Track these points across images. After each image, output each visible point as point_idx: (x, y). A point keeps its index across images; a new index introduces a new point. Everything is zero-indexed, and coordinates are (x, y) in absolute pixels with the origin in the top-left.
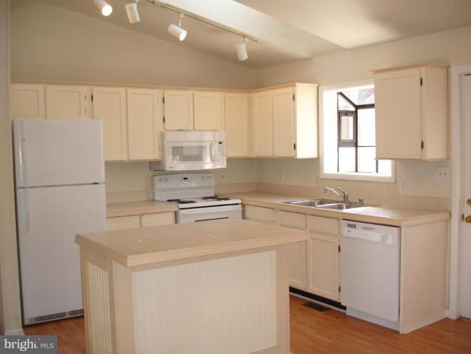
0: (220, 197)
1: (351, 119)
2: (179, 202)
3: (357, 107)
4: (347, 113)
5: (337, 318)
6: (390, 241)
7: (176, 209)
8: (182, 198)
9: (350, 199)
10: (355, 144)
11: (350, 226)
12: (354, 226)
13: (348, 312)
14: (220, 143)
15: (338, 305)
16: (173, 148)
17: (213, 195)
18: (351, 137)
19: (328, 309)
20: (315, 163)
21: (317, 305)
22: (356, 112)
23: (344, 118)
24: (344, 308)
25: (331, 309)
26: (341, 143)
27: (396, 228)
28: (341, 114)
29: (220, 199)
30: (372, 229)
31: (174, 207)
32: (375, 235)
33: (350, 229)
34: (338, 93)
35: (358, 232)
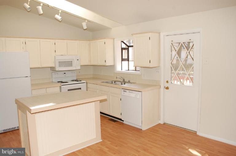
0: (78, 80)
1: (126, 51)
2: (62, 82)
3: (129, 46)
4: (125, 49)
5: (120, 125)
6: (138, 97)
7: (60, 86)
8: (63, 81)
9: (125, 81)
10: (128, 60)
11: (124, 91)
12: (126, 91)
13: (124, 122)
14: (78, 60)
15: (121, 120)
16: (59, 62)
17: (76, 79)
18: (126, 58)
19: (117, 121)
20: (113, 67)
21: (113, 120)
22: (128, 48)
23: (124, 51)
24: (123, 121)
25: (118, 121)
26: (123, 60)
27: (140, 92)
28: (122, 49)
29: (78, 81)
30: (132, 92)
31: (60, 84)
32: (133, 94)
33: (124, 92)
34: (121, 41)
35: (127, 93)
